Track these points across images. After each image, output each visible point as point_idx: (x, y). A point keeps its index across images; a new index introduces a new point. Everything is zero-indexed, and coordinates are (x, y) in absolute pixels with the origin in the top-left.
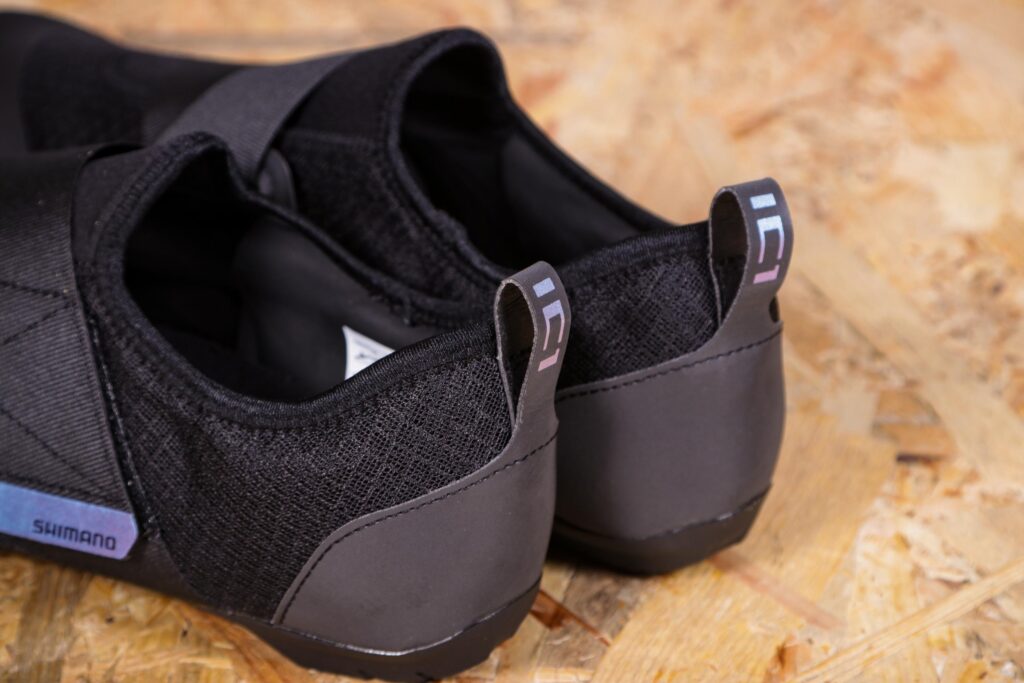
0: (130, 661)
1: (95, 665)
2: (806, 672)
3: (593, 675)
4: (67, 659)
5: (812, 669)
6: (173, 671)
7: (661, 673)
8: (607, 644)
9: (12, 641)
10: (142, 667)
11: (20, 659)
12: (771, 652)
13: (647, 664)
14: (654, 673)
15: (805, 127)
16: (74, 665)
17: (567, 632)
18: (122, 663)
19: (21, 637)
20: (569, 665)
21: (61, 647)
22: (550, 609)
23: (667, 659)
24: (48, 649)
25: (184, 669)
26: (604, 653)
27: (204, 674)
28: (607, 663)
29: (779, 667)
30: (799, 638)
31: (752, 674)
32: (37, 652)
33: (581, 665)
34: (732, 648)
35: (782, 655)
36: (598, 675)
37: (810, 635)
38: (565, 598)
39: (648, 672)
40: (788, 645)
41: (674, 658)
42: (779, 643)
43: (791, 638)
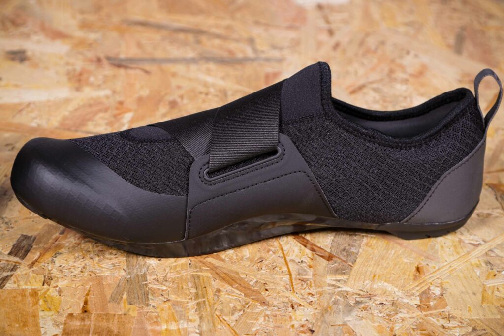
0: (172, 274)
1: (159, 275)
2: (429, 275)
3: (349, 277)
4: (147, 273)
5: (431, 274)
6: (189, 277)
7: (374, 276)
8: (352, 266)
9: (125, 267)
10: (177, 276)
11: (130, 273)
12: (414, 269)
13: (368, 273)
14: (372, 276)
15: (376, 90)
16: (151, 276)
17: (335, 262)
18: (169, 274)
19: (128, 266)
20: (339, 273)
21: (144, 269)
22: (327, 255)
23: (375, 271)
24: (139, 270)
25: (193, 276)
26: (351, 269)
27: (201, 278)
28: (353, 272)
29: (418, 273)
30: (423, 264)
31: (409, 276)
32: (135, 271)
33: (344, 273)
34: (399, 267)
35: (418, 269)
36: (351, 277)
37: (427, 262)
38: (331, 251)
39: (370, 275)
40: (419, 266)
41: (378, 271)
42: (416, 265)
43: (420, 263)
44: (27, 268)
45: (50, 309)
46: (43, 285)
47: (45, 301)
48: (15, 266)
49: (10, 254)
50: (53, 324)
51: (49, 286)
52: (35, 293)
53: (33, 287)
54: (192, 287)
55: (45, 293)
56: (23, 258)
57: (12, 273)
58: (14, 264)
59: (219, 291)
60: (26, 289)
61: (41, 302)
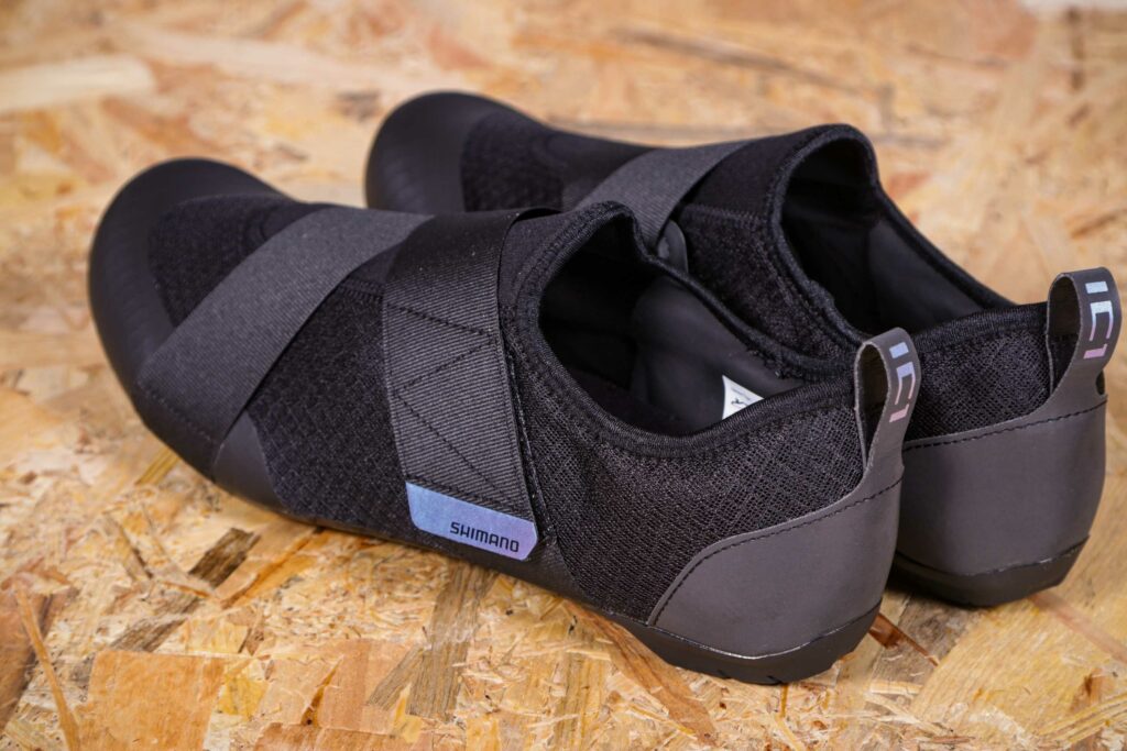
0: (525, 648)
1: (495, 648)
2: (1109, 700)
3: (921, 689)
4: (472, 642)
5: (1115, 698)
6: (560, 659)
7: (980, 692)
8: (936, 664)
9: (427, 624)
10: (535, 654)
11: (433, 639)
12: (1080, 681)
13: (969, 684)
14: (975, 692)
16: (477, 648)
17: (900, 651)
18: (517, 649)
19: (435, 621)
20: (901, 679)
21: (468, 632)
22: (887, 631)
23: (987, 681)
24: (456, 632)
25: (569, 658)
26: (932, 670)
27: (586, 664)
28: (934, 680)
29: (1086, 694)
30: (1105, 672)
31: (1061, 699)
32: (447, 634)
33: (912, 680)
34: (1046, 675)
35: (1089, 685)
36: (926, 690)
37: (1115, 670)
38: (900, 623)
39: (971, 689)
40: (1094, 676)
41: (992, 680)
42: (1087, 674)
43: (1098, 670)
44: (218, 608)
45: (236, 710)
46: (240, 651)
47: (232, 689)
48: (196, 600)
49: (194, 571)
50: (232, 744)
51: (252, 653)
52: (216, 669)
53: (217, 655)
54: (558, 684)
55: (239, 670)
56: (217, 582)
57: (186, 615)
58: (194, 595)
59: (615, 697)
60: (201, 658)
61: (223, 691)
